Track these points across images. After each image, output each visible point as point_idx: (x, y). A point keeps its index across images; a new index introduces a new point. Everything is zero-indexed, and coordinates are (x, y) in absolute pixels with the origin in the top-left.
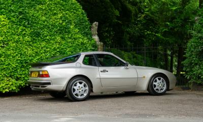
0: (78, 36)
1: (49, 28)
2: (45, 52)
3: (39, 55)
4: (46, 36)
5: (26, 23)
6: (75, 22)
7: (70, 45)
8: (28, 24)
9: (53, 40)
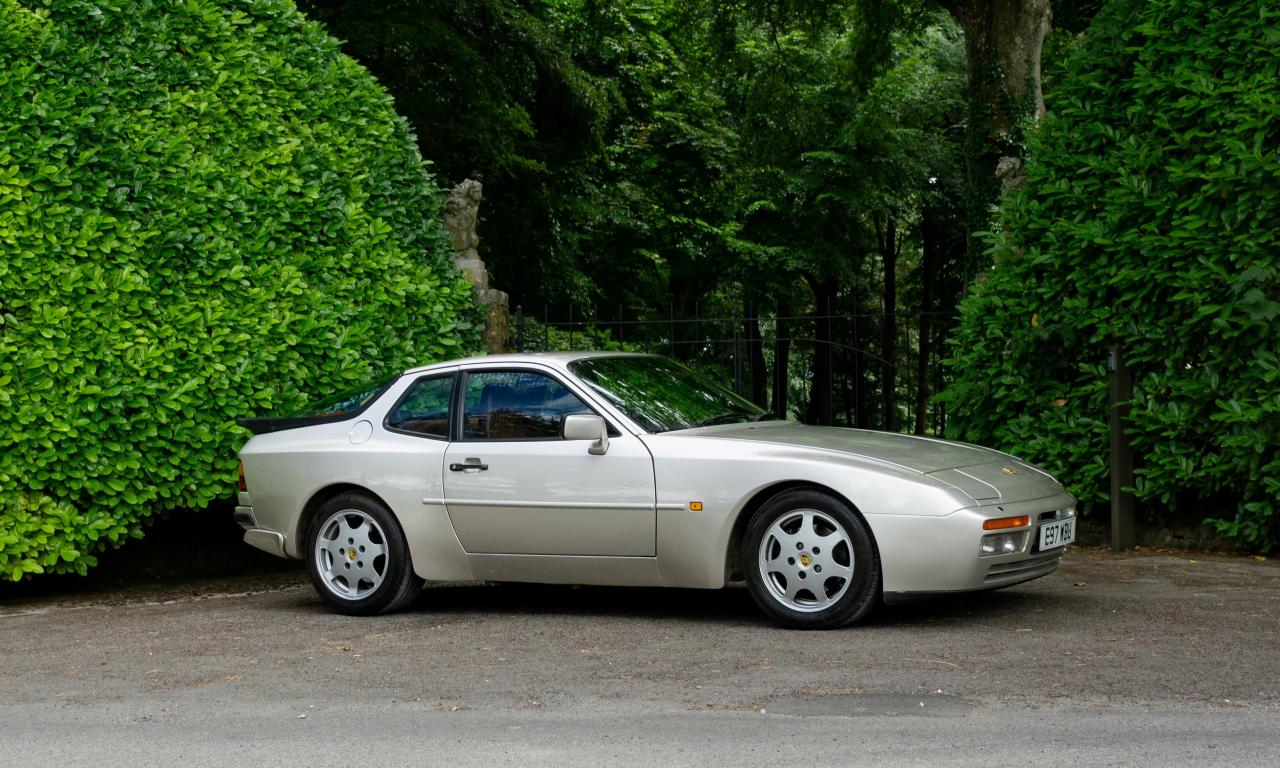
0: (387, 260)
1: (237, 216)
2: (228, 351)
3: (196, 371)
4: (227, 264)
5: (121, 195)
6: (365, 185)
7: (351, 310)
8: (130, 198)
9: (262, 281)
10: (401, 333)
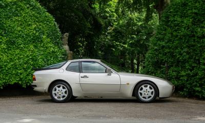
0: (49, 45)
1: (23, 37)
2: (19, 59)
3: (13, 61)
4: (21, 45)
5: (3, 33)
6: (47, 33)
7: (42, 53)
8: (5, 33)
9: (27, 48)
10: (51, 57)
